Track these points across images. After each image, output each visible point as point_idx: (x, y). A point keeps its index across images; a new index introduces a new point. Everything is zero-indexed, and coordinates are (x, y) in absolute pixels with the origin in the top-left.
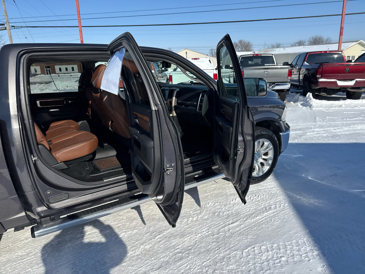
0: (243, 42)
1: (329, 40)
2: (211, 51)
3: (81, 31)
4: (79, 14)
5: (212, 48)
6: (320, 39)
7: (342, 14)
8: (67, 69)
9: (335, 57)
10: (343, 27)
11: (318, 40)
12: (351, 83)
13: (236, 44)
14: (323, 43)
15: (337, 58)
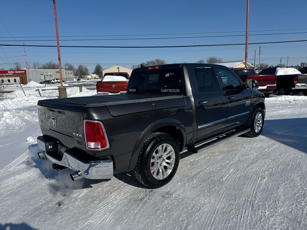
0: (159, 60)
1: (221, 60)
2: (133, 67)
3: (59, 50)
4: (58, 37)
5: (134, 65)
6: (214, 59)
7: (245, 43)
8: (9, 81)
9: (245, 72)
10: (247, 53)
11: (213, 60)
12: (265, 87)
13: (154, 62)
14: (217, 62)
15: (246, 72)
